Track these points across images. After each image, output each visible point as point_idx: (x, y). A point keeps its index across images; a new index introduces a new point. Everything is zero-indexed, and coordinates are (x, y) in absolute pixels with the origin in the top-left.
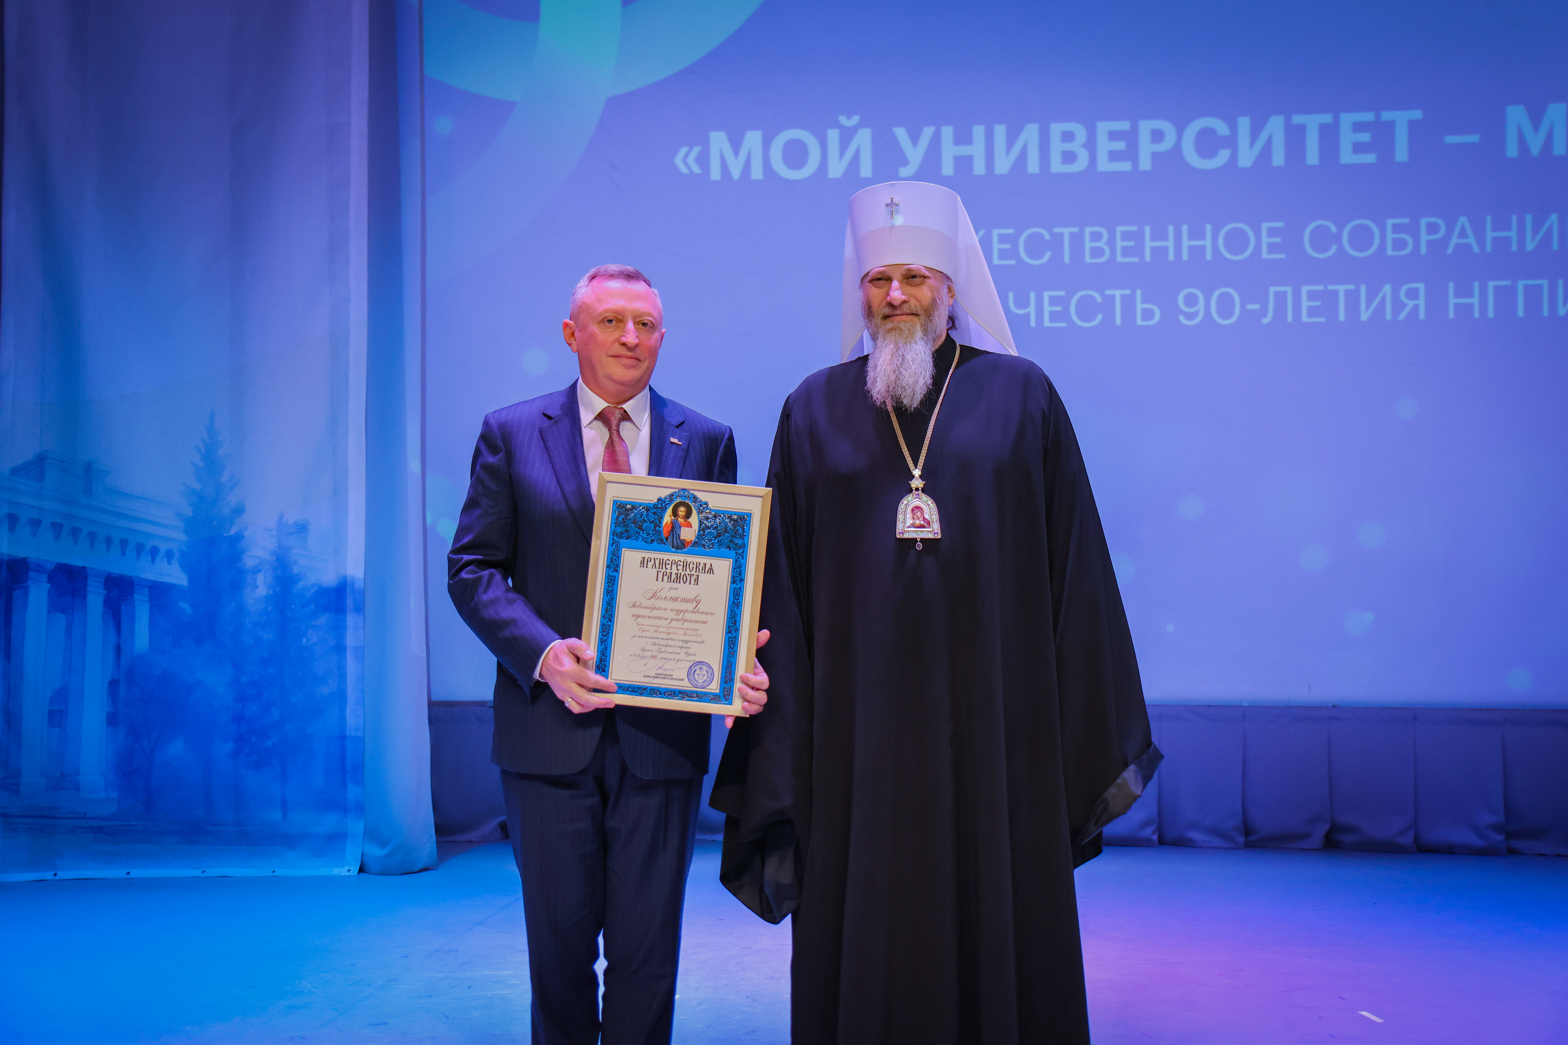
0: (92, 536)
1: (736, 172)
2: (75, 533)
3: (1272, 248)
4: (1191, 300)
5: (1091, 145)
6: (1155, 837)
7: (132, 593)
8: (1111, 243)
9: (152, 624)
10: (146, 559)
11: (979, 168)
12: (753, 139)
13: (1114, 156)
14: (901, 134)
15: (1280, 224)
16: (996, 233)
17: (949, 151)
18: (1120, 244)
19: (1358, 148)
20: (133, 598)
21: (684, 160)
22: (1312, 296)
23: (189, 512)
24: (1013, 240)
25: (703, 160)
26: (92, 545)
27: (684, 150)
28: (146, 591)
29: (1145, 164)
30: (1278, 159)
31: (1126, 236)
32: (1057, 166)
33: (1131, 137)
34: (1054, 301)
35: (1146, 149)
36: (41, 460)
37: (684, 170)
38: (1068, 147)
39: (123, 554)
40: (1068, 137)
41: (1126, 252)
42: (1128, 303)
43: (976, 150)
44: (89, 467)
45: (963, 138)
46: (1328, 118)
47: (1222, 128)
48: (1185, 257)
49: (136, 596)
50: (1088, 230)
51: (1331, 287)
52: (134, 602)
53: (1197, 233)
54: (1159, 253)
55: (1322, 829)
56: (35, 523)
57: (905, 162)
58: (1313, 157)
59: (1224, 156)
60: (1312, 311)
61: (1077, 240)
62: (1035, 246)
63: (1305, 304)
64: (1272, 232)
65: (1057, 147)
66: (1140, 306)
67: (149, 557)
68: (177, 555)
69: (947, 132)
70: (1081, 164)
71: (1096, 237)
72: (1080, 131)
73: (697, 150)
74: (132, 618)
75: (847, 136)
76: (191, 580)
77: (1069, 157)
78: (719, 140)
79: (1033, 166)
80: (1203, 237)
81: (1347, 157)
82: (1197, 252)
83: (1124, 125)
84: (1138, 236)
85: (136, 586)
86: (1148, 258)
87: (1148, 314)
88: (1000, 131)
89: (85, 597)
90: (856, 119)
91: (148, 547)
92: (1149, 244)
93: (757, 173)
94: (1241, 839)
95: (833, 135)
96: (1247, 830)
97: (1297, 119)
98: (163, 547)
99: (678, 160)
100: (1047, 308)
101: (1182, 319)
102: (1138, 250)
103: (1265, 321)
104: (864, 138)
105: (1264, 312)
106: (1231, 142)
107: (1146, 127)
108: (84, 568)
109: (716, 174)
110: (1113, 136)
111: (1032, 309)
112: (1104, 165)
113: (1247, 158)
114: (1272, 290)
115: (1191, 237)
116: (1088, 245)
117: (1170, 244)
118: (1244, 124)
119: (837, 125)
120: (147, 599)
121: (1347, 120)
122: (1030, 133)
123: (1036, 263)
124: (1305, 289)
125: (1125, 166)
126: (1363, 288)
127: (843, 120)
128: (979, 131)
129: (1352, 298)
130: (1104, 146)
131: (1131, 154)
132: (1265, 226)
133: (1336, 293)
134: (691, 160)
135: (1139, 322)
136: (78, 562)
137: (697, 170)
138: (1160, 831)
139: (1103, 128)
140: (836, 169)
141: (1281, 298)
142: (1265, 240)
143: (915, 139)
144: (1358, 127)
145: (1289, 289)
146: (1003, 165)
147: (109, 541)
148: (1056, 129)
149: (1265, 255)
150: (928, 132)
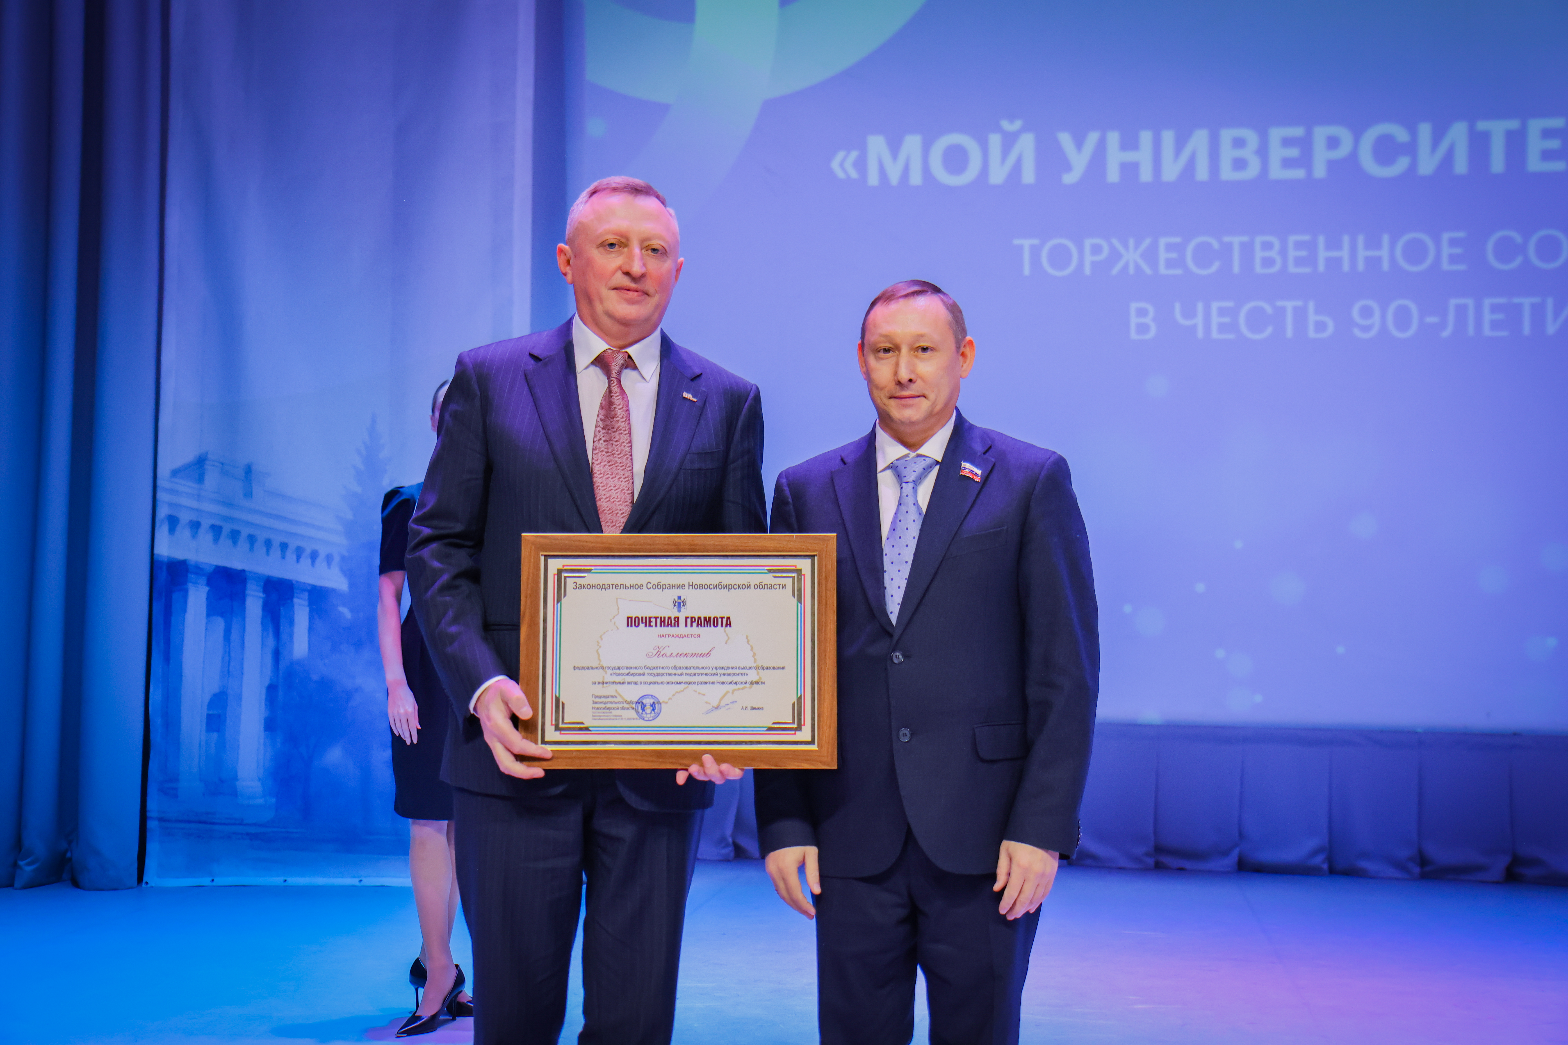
0: (252, 539)
1: (894, 178)
2: (234, 535)
3: (1453, 259)
4: (1366, 312)
5: (1263, 152)
6: (1325, 866)
7: (292, 598)
8: (1283, 252)
9: (311, 629)
10: (306, 561)
11: (1146, 175)
12: (912, 143)
13: (1287, 163)
14: (1065, 139)
15: (1461, 234)
16: (1163, 241)
17: (1115, 157)
18: (1292, 253)
19: (1547, 155)
20: (292, 601)
21: (842, 165)
22: (1494, 309)
23: (349, 516)
24: (1180, 248)
25: (861, 164)
26: (251, 549)
27: (841, 155)
28: (306, 595)
29: (1320, 171)
30: (1461, 166)
31: (1299, 245)
32: (1227, 173)
33: (1305, 144)
34: (1222, 312)
35: (1321, 157)
36: (201, 462)
37: (841, 175)
38: (1239, 153)
39: (283, 557)
40: (1239, 143)
41: (1299, 262)
42: (1300, 315)
43: (1143, 156)
44: (248, 470)
45: (1129, 143)
46: (1513, 124)
47: (1401, 134)
48: (1361, 266)
49: (295, 600)
50: (1259, 240)
51: (1516, 300)
52: (293, 606)
53: (1373, 243)
54: (1333, 264)
55: (1501, 863)
56: (195, 526)
57: (1068, 168)
58: (1498, 163)
59: (1402, 164)
60: (1495, 325)
61: (1247, 250)
62: (1204, 255)
63: (1487, 317)
64: (1453, 242)
65: (1227, 154)
66: (1312, 318)
67: (309, 561)
68: (337, 559)
69: (1113, 138)
70: (1253, 170)
71: (1267, 246)
72: (1251, 137)
73: (854, 154)
74: (291, 622)
75: (1009, 141)
76: (352, 585)
77: (1240, 164)
78: (877, 144)
79: (1202, 173)
80: (1379, 246)
81: (1535, 164)
82: (1373, 263)
83: (1298, 131)
84: (1311, 247)
85: (295, 591)
86: (1321, 267)
87: (1320, 327)
88: (1168, 137)
89: (243, 600)
90: (1017, 125)
91: (308, 551)
92: (1323, 254)
93: (916, 179)
94: (1417, 870)
95: (995, 140)
96: (1423, 861)
97: (1482, 125)
98: (323, 551)
99: (835, 165)
100: (1215, 320)
101: (1357, 332)
102: (1311, 260)
103: (1446, 334)
104: (1027, 144)
105: (1443, 325)
106: (1411, 149)
107: (1321, 133)
108: (244, 571)
109: (873, 179)
110: (1287, 142)
111: (1199, 320)
112: (1277, 172)
113: (1427, 165)
114: (1453, 302)
115: (1367, 247)
116: (1259, 254)
117: (1345, 254)
118: (1425, 130)
119: (998, 129)
120: (306, 603)
121: (1535, 126)
122: (1200, 139)
123: (1204, 272)
124: (1487, 302)
125: (1299, 174)
126: (1550, 302)
127: (1006, 125)
128: (1146, 137)
129: (1538, 311)
130: (1277, 153)
131: (1305, 160)
132: (1446, 236)
133: (1519, 306)
134: (848, 165)
135: (1312, 334)
136: (236, 564)
137: (854, 174)
138: (1330, 860)
139: (1276, 134)
140: (998, 175)
141: (1461, 310)
142: (1446, 251)
143: (1079, 144)
144: (1547, 134)
145: (1470, 302)
146: (1171, 171)
147: (268, 543)
148: (1227, 135)
149: (1446, 266)
150: (1093, 138)
